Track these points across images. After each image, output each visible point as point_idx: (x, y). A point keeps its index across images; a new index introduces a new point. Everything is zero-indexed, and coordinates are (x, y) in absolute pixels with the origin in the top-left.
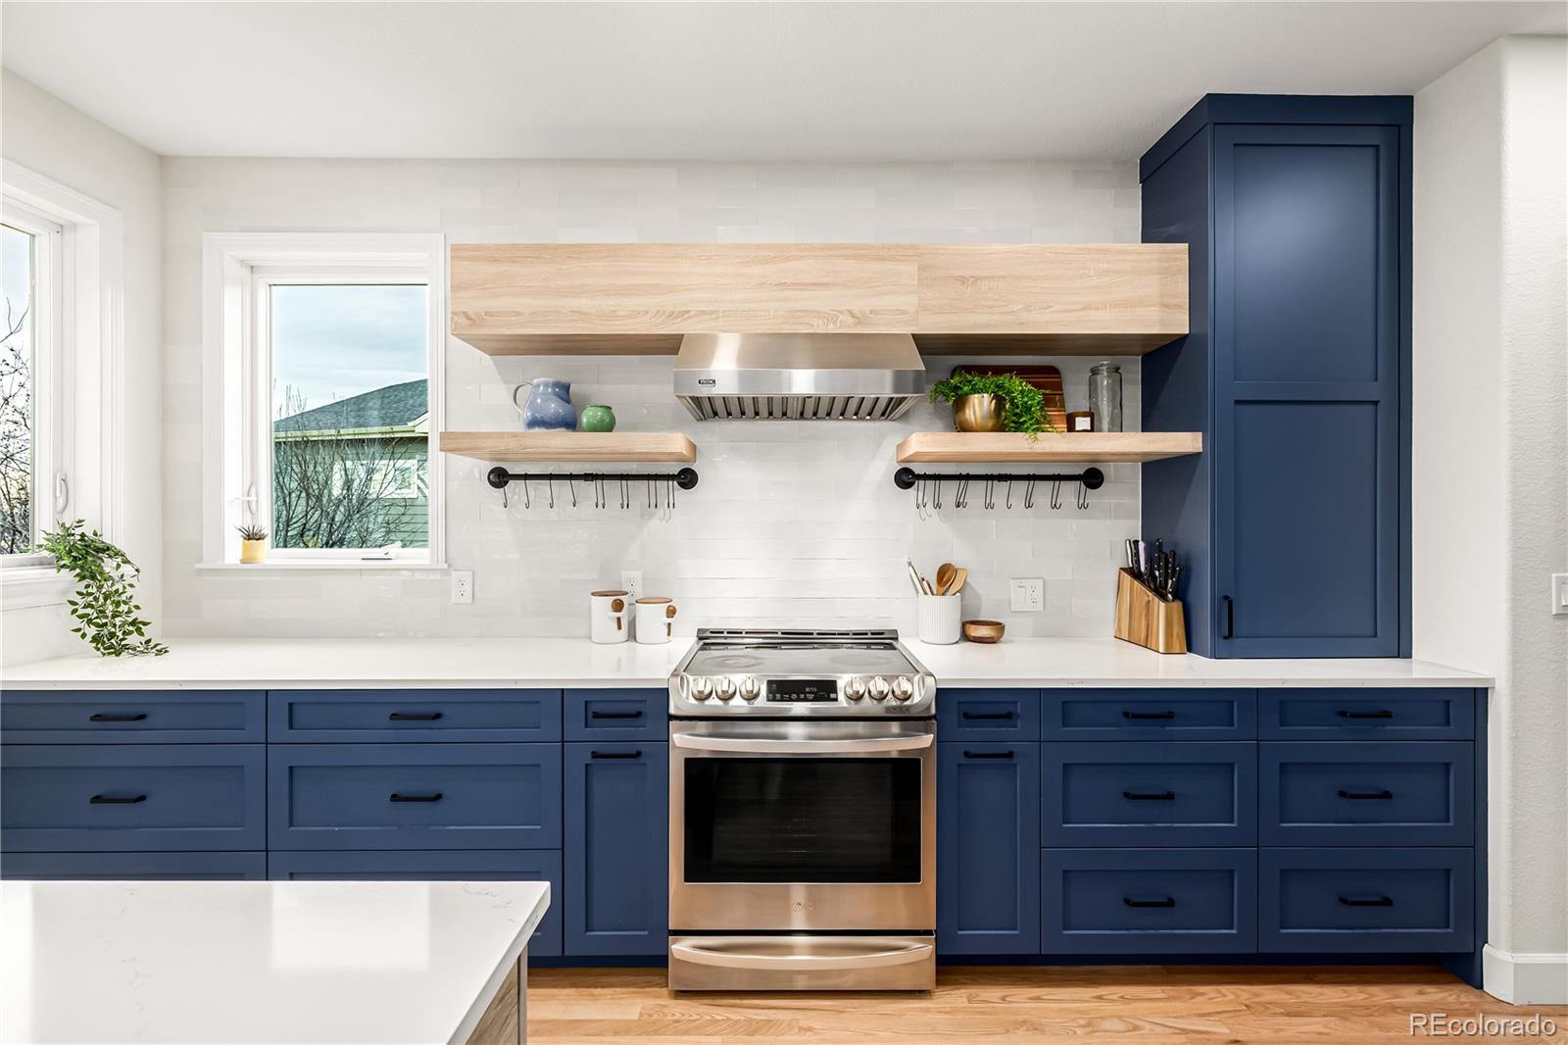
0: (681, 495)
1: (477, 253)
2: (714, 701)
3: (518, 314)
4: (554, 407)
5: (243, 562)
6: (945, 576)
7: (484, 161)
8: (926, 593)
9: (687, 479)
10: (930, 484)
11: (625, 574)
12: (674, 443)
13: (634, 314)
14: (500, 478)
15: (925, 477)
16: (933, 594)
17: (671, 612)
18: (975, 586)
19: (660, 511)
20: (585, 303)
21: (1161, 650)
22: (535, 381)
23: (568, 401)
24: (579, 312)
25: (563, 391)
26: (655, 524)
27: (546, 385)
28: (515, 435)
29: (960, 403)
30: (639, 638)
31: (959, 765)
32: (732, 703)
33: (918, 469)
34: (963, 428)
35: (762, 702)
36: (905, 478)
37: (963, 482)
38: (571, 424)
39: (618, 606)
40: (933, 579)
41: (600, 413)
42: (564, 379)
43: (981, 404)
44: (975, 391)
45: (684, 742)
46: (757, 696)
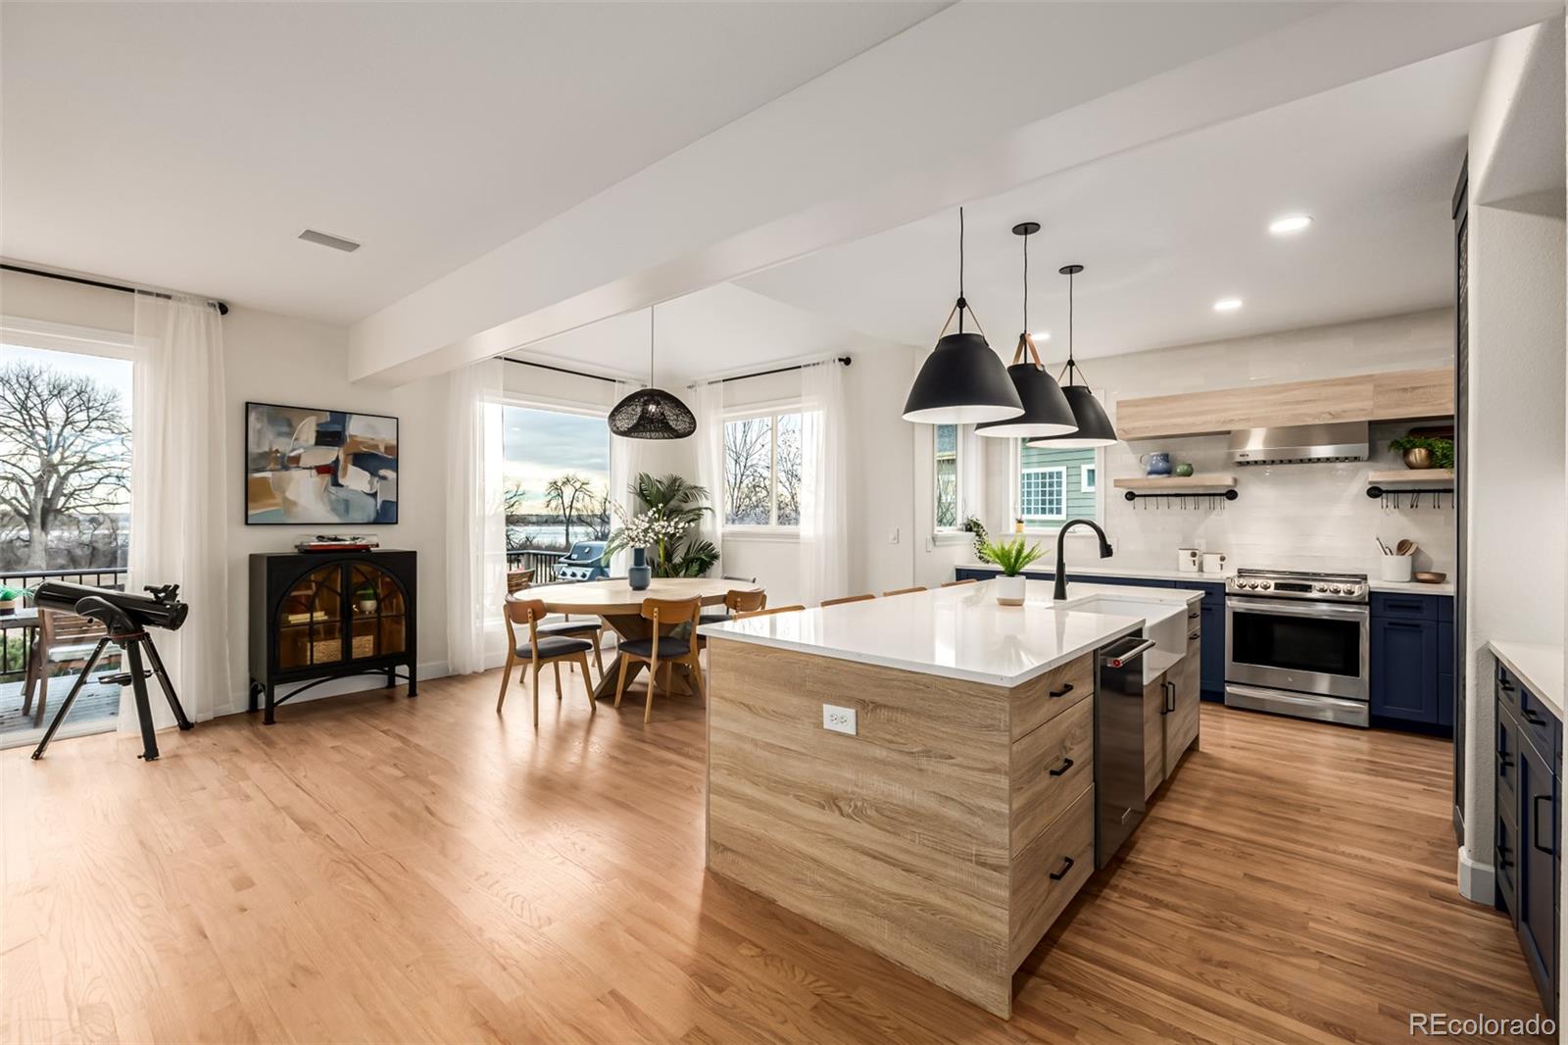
0: (1228, 503)
1: (1128, 404)
2: (1247, 588)
3: (1147, 427)
4: (1161, 465)
5: (1017, 532)
6: (1403, 547)
7: (1125, 356)
8: (1386, 554)
9: (1231, 495)
10: (1391, 496)
11: (1196, 542)
12: (1225, 480)
13: (1205, 423)
14: (1130, 496)
15: (1388, 492)
16: (1392, 554)
17: (1223, 559)
18: (1425, 551)
19: (1216, 512)
20: (1180, 420)
22: (1152, 454)
23: (1168, 461)
24: (1177, 425)
25: (1166, 457)
26: (1214, 517)
27: (1158, 455)
28: (1141, 480)
29: (1406, 453)
30: (1204, 569)
31: (1385, 629)
32: (1256, 590)
33: (1383, 487)
34: (1411, 467)
35: (1272, 590)
36: (1375, 492)
37: (1415, 495)
38: (1169, 472)
39: (1194, 555)
40: (1394, 548)
41: (1186, 468)
42: (1165, 452)
43: (1420, 453)
44: (1415, 446)
45: (1233, 604)
46: (1269, 587)
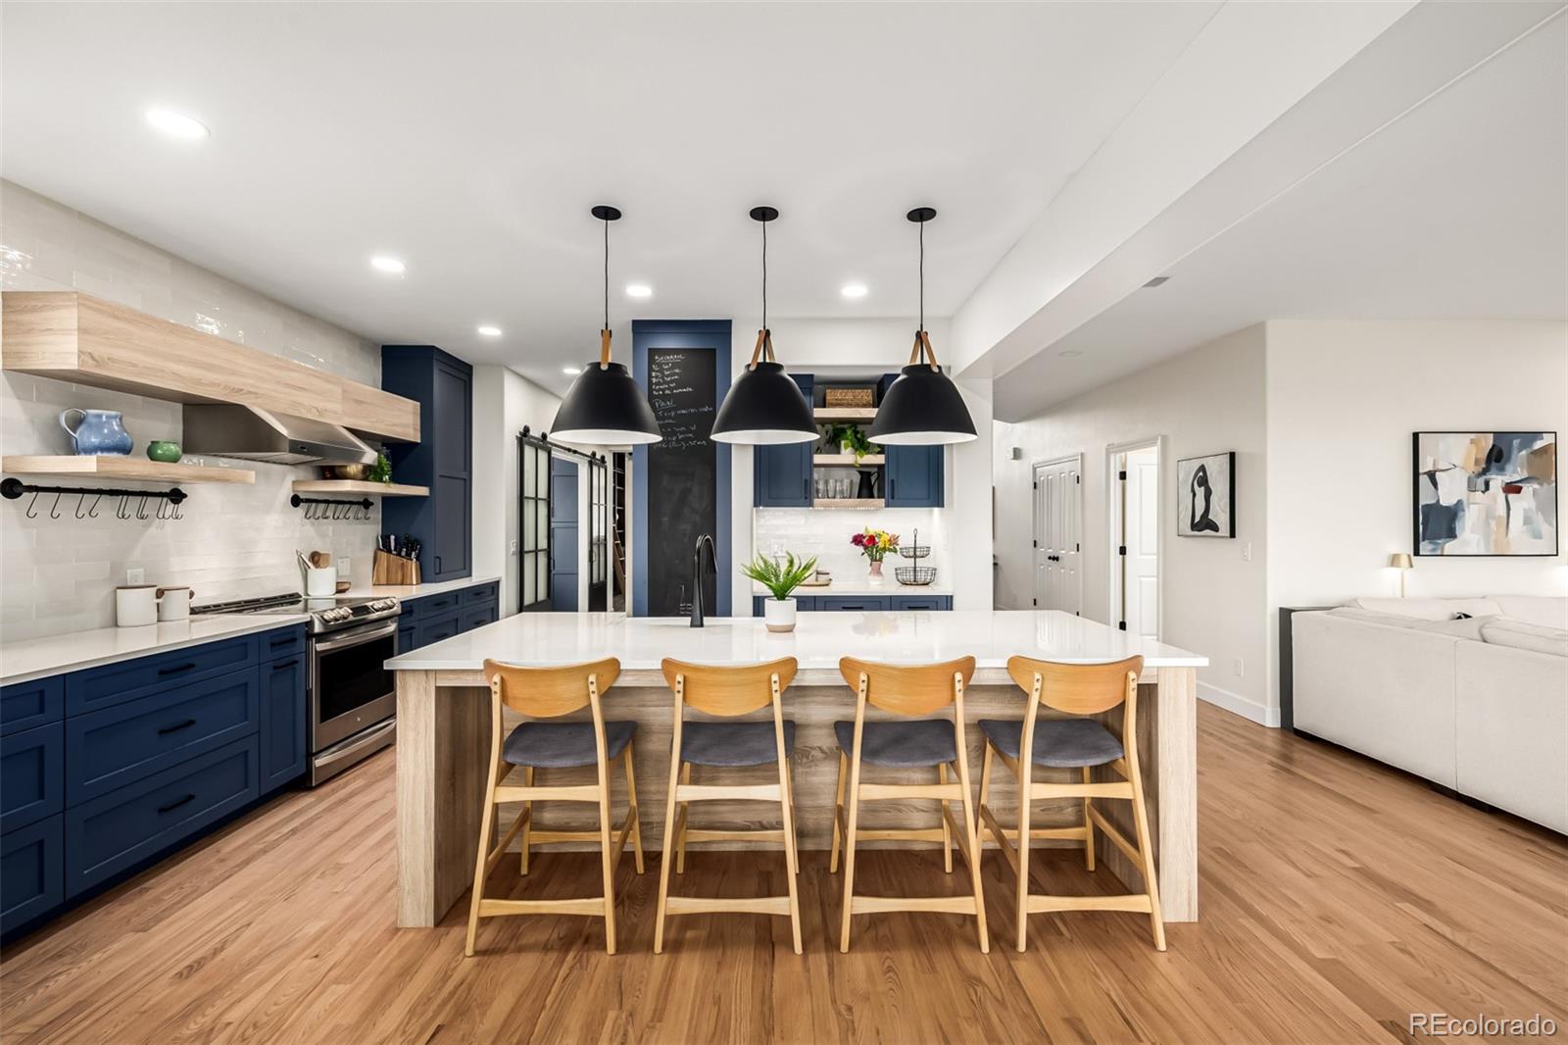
0: (170, 508)
1: (101, 307)
3: (135, 365)
6: (315, 558)
9: (177, 496)
11: (130, 572)
14: (13, 489)
17: (192, 595)
21: (414, 583)
24: (177, 374)
32: (338, 622)
33: (302, 496)
35: (351, 618)
36: (296, 501)
39: (160, 594)
46: (348, 616)
